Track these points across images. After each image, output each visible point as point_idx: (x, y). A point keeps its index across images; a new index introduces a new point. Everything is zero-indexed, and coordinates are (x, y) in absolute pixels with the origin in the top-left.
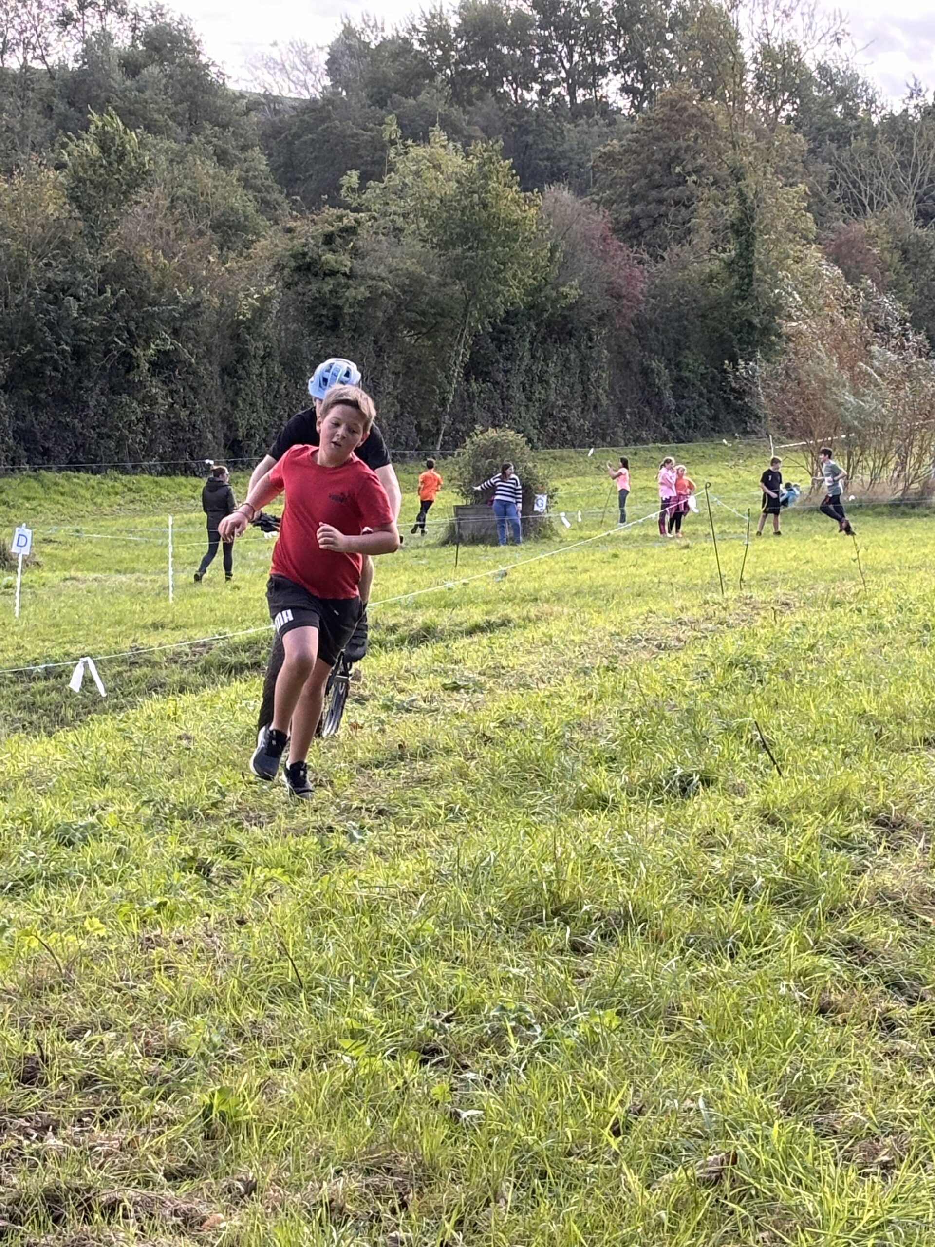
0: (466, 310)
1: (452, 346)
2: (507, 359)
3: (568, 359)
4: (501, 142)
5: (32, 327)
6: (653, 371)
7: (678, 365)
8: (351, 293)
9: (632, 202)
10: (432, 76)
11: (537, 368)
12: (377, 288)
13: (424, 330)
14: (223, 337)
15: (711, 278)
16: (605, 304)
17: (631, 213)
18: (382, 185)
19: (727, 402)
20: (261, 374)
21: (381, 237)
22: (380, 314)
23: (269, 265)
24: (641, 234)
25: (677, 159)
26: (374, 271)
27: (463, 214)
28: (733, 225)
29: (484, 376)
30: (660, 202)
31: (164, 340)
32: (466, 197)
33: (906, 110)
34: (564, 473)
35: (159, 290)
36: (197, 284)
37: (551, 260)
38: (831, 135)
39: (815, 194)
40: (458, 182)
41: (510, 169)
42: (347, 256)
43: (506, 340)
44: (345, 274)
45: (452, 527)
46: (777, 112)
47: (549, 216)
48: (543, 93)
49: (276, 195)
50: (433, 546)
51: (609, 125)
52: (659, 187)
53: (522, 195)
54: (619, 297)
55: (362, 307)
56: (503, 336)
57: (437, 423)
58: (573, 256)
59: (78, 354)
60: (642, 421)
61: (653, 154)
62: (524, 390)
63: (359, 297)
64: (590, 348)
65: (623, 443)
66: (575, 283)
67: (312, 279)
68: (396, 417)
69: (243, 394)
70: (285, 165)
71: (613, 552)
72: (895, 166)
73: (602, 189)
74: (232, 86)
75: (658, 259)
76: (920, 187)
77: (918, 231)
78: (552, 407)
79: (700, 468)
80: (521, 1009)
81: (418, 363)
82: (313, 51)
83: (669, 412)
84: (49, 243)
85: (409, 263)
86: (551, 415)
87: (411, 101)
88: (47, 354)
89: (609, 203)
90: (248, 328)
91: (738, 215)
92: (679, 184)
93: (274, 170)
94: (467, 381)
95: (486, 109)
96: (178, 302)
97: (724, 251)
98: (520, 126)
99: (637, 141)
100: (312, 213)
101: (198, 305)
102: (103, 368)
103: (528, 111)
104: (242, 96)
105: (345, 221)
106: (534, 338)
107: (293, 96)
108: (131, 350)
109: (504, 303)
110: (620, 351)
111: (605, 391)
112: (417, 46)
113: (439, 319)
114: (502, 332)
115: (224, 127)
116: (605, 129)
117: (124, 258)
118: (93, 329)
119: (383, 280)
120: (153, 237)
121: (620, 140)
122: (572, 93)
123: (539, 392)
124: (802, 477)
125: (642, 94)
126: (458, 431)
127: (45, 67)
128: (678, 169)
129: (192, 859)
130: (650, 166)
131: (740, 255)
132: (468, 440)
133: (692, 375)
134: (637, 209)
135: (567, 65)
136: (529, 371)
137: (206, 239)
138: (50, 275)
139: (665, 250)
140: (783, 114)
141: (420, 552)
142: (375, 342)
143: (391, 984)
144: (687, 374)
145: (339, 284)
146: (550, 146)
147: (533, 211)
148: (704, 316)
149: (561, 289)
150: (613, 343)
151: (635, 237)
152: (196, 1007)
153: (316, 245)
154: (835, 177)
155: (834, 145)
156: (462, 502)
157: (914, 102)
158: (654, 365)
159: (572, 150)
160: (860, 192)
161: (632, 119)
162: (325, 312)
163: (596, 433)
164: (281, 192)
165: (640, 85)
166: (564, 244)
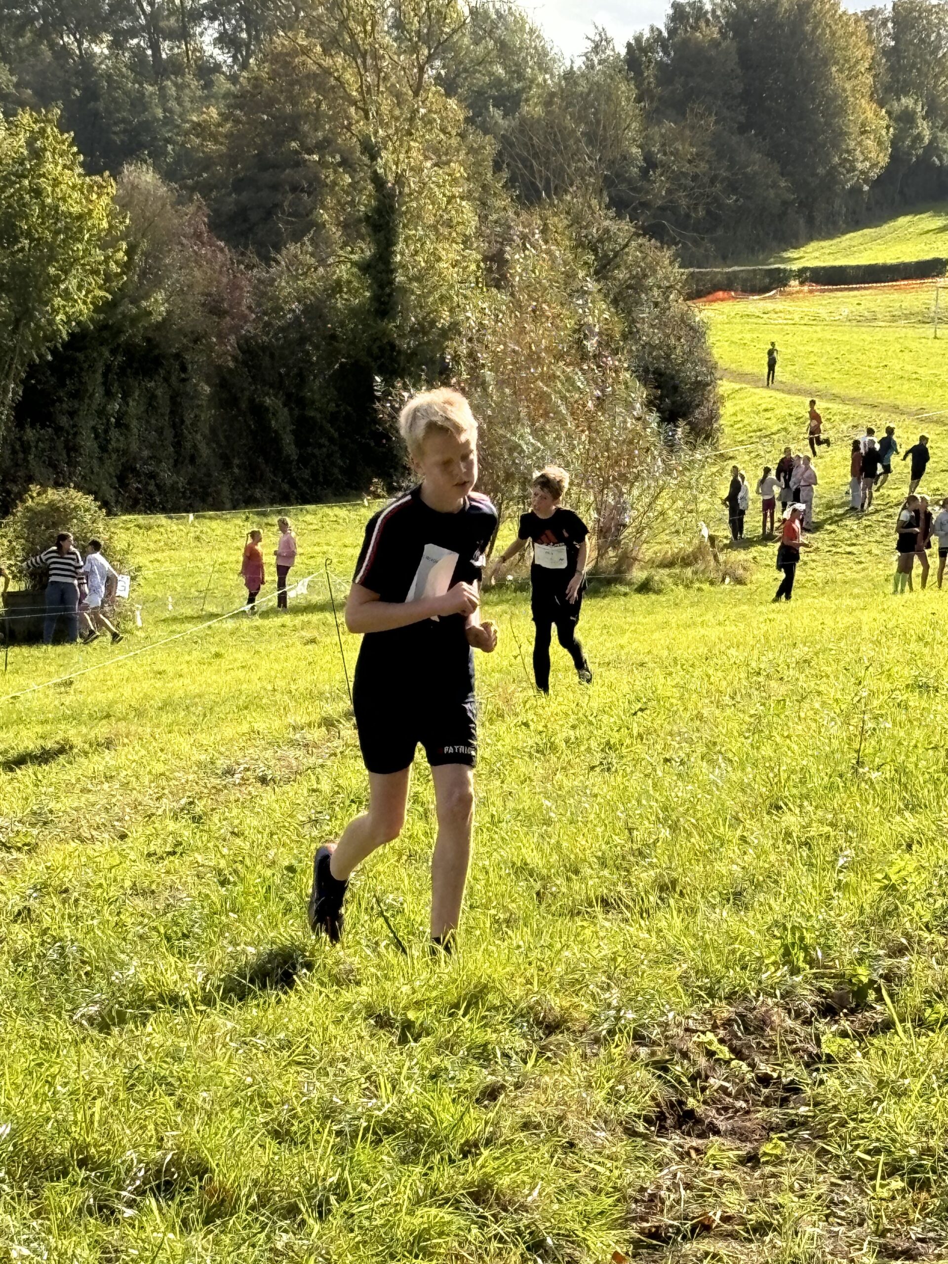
0: (16, 331)
2: (73, 396)
3: (153, 397)
4: (58, 111)
6: (267, 409)
7: (300, 402)
9: (238, 188)
11: (113, 408)
15: (340, 286)
16: (201, 322)
17: (237, 203)
24: (249, 229)
25: (294, 132)
28: (367, 218)
29: (43, 419)
30: (273, 187)
33: (589, 67)
34: (151, 546)
37: (128, 265)
38: (495, 100)
39: (477, 176)
41: (70, 146)
43: (72, 372)
46: (421, 70)
47: (125, 206)
48: (116, 45)
51: (204, 87)
52: (272, 168)
53: (88, 179)
54: (221, 313)
56: (67, 367)
58: (157, 260)
60: (253, 476)
61: (263, 124)
62: (97, 437)
64: (184, 380)
65: (228, 505)
71: (216, 650)
73: (195, 172)
75: (269, 261)
76: (610, 167)
77: (609, 223)
78: (135, 459)
83: (290, 462)
86: (133, 470)
91: (374, 203)
92: (297, 164)
94: (20, 425)
97: (356, 251)
98: (84, 89)
99: (240, 107)
103: (95, 70)
106: (108, 368)
109: (68, 323)
110: (223, 385)
111: (205, 437)
114: (65, 360)
116: (199, 93)
121: (218, 105)
122: (155, 47)
123: (116, 440)
125: (248, 45)
128: (294, 146)
130: (259, 140)
131: (377, 257)
132: (20, 505)
133: (318, 416)
134: (245, 196)
135: (148, 9)
136: (102, 411)
139: (278, 250)
144: (312, 414)
146: (125, 115)
147: (105, 200)
149: (144, 304)
150: (213, 373)
151: (240, 234)
154: (500, 154)
155: (498, 113)
157: (599, 56)
158: (268, 401)
159: (156, 120)
160: (533, 174)
161: (233, 79)
163: (193, 493)
165: (244, 35)
166: (145, 245)
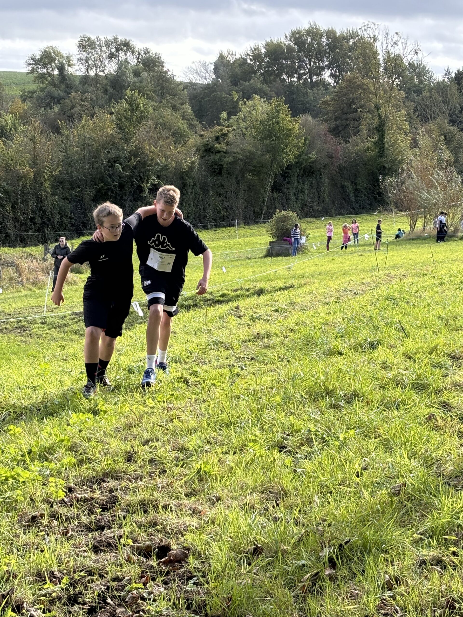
0: (271, 164)
1: (266, 179)
2: (288, 183)
3: (312, 183)
4: (284, 98)
5: (103, 177)
6: (346, 186)
7: (356, 184)
8: (226, 159)
9: (336, 120)
10: (255, 73)
11: (300, 187)
12: (236, 157)
13: (255, 173)
14: (177, 178)
15: (368, 149)
16: (326, 161)
17: (335, 124)
18: (237, 117)
19: (375, 198)
20: (192, 192)
21: (237, 137)
22: (238, 167)
23: (194, 149)
24: (339, 132)
25: (353, 102)
26: (235, 151)
27: (269, 127)
28: (376, 128)
29: (279, 190)
30: (347, 119)
31: (154, 180)
32: (271, 120)
33: (444, 80)
34: (312, 228)
35: (152, 160)
36: (167, 157)
37: (304, 144)
38: (414, 91)
39: (409, 114)
40: (267, 114)
41: (288, 108)
42: (224, 145)
43: (288, 176)
44: (224, 152)
45: (268, 250)
46: (393, 82)
47: (303, 126)
48: (299, 78)
49: (195, 122)
50: (262, 258)
51: (326, 90)
52: (346, 113)
53: (293, 118)
54: (332, 158)
55: (231, 165)
56: (286, 175)
57: (261, 210)
58: (313, 142)
59: (121, 186)
60: (342, 206)
61: (343, 101)
62: (295, 196)
63: (230, 161)
64: (321, 178)
65: (334, 215)
66: (314, 153)
67: (211, 154)
68: (245, 208)
69: (185, 200)
70: (199, 110)
71: (332, 258)
72: (440, 102)
73: (323, 116)
74: (178, 79)
75: (346, 142)
76: (450, 111)
77: (450, 128)
78: (306, 202)
79: (365, 224)
80: (317, 431)
81: (253, 186)
82: (208, 65)
83: (353, 202)
84: (109, 143)
85: (249, 147)
86: (306, 205)
87: (247, 83)
88: (109, 187)
89: (326, 121)
90: (187, 174)
91: (378, 123)
92: (354, 112)
93: (194, 112)
94: (273, 192)
95: (277, 85)
96: (159, 165)
97: (373, 138)
98: (290, 92)
99: (337, 96)
100: (210, 128)
101: (167, 165)
102: (131, 192)
103: (293, 86)
104: (181, 83)
105: (223, 131)
106: (299, 175)
107: (201, 82)
108: (142, 185)
109: (287, 161)
110: (333, 179)
111: (327, 195)
112: (249, 61)
113: (261, 168)
114: (286, 173)
115: (174, 96)
116: (324, 92)
117: (138, 148)
118: (127, 176)
119: (239, 154)
120: (149, 140)
121: (330, 95)
122: (311, 78)
123: (301, 196)
124: (406, 226)
125: (339, 77)
126: (269, 212)
127: (104, 75)
128: (354, 106)
129: (181, 378)
130: (342, 106)
131: (379, 140)
132: (274, 216)
133: (361, 188)
134: (338, 123)
135: (309, 67)
136: (297, 188)
137: (169, 140)
138: (109, 156)
139: (350, 138)
140: (395, 83)
141: (256, 260)
142: (236, 178)
143: (266, 422)
144: (359, 187)
145: (221, 156)
146: (302, 99)
147: (297, 125)
148: (366, 164)
149: (309, 155)
150: (330, 176)
151: (337, 134)
152: (191, 433)
153: (212, 141)
154: (416, 107)
155: (415, 95)
156: (271, 240)
157: (447, 77)
158: (346, 184)
159: (311, 100)
160: (426, 113)
161: (335, 87)
162: (216, 167)
163: (324, 211)
164: (197, 121)
165: (338, 74)
166: (309, 138)
